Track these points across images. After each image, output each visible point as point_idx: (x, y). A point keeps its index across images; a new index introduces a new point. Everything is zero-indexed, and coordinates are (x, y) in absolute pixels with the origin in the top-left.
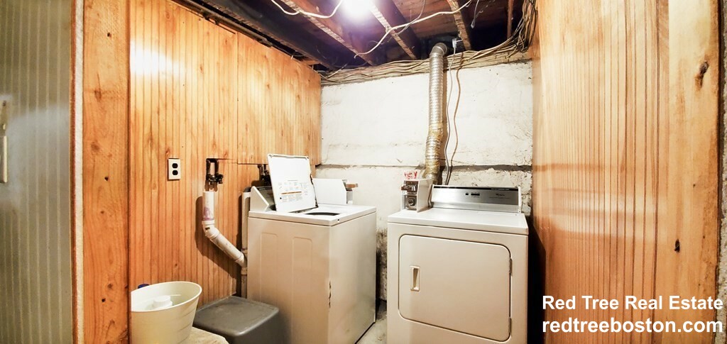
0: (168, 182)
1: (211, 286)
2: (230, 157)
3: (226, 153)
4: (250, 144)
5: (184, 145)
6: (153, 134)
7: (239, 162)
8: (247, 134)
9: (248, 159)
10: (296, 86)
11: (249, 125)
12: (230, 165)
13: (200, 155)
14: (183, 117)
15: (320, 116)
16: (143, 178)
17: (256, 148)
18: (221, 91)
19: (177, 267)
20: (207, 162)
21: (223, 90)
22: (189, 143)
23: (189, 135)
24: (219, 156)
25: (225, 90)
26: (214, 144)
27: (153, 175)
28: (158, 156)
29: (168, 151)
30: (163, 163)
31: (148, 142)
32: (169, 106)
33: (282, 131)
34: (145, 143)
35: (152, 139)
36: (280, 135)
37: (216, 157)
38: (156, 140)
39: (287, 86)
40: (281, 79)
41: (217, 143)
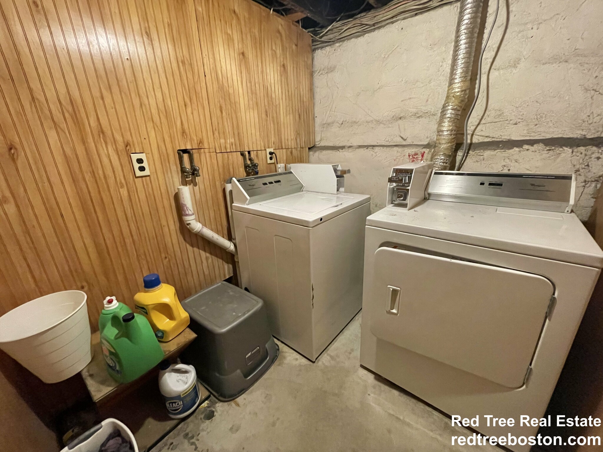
0: (136, 180)
1: (207, 272)
2: (206, 146)
3: (201, 142)
4: (228, 128)
5: (146, 137)
6: (103, 126)
7: (218, 151)
8: (222, 117)
9: (228, 146)
10: (279, 52)
11: (224, 106)
12: (208, 155)
13: (169, 146)
14: (136, 102)
15: (311, 90)
16: (105, 177)
17: (236, 133)
18: (181, 64)
19: (167, 259)
20: (179, 154)
21: (183, 62)
22: (152, 134)
23: (150, 125)
24: (192, 146)
25: (186, 62)
26: (184, 132)
27: (116, 173)
28: (117, 151)
29: (127, 145)
30: (125, 160)
31: (99, 135)
32: (115, 89)
33: (266, 112)
34: (96, 137)
35: (103, 132)
36: (264, 116)
37: (189, 147)
38: (108, 133)
39: (268, 53)
40: (258, 44)
41: (187, 131)
